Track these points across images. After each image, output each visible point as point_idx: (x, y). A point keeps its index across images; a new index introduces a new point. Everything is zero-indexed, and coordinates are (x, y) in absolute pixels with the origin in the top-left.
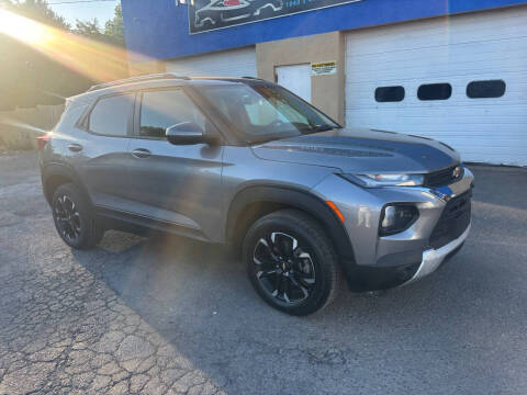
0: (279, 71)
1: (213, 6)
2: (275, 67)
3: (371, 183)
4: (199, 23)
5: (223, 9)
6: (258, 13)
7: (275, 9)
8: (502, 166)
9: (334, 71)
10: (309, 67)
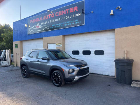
0: (48, 45)
1: (34, 27)
2: (47, 44)
3: (68, 66)
4: (30, 31)
5: (36, 28)
6: (43, 30)
7: (47, 29)
8: (105, 75)
9: (61, 46)
10: (55, 44)
